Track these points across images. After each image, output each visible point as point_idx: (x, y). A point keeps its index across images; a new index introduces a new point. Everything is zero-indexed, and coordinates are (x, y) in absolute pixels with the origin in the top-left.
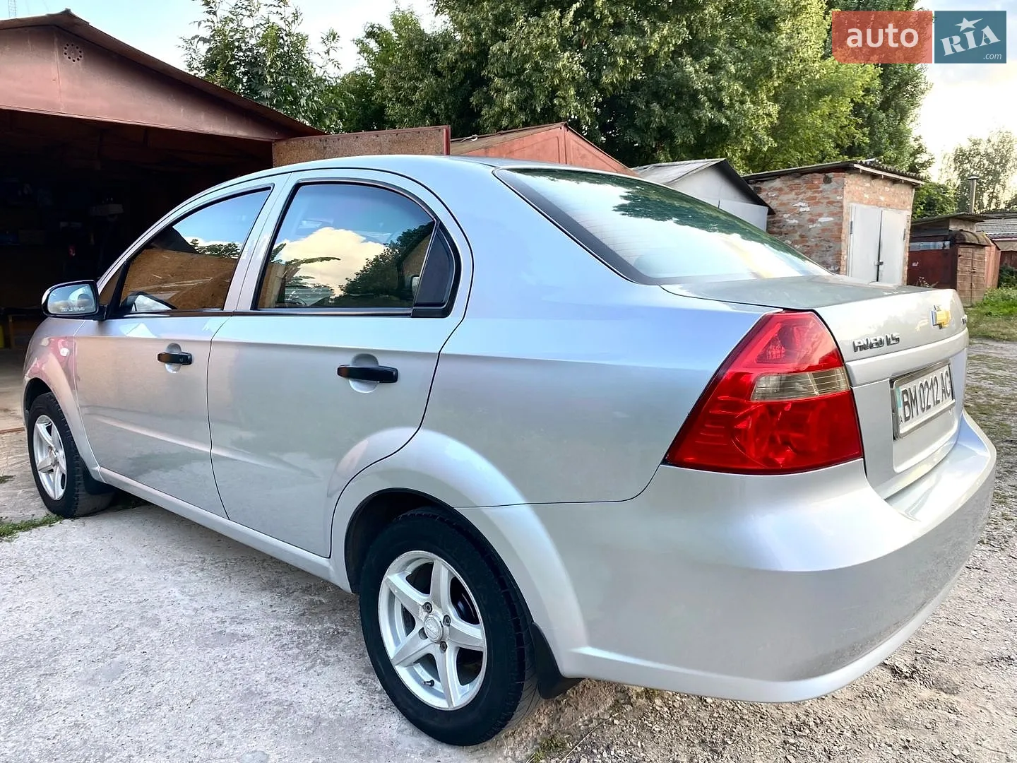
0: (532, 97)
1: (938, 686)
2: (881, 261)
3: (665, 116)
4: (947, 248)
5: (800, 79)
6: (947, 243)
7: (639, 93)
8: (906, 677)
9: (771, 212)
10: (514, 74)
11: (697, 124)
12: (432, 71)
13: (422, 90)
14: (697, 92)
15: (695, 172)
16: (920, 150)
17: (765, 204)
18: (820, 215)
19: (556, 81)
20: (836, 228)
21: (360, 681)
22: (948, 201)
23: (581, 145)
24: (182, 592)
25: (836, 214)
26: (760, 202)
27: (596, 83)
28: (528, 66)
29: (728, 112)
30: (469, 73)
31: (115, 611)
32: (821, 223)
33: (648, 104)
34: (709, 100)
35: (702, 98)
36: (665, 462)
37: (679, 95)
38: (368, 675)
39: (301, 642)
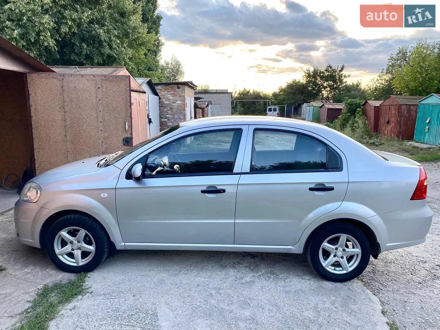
0: (27, 33)
2: (191, 117)
3: (89, 50)
5: (138, 40)
7: (75, 37)
9: (160, 99)
10: (16, 21)
11: (103, 54)
14: (102, 41)
18: (177, 100)
19: (42, 28)
20: (183, 106)
25: (183, 100)
26: (157, 94)
28: (24, 18)
29: (114, 50)
32: (177, 103)
33: (80, 43)
34: (108, 45)
35: (105, 44)
37: (94, 41)
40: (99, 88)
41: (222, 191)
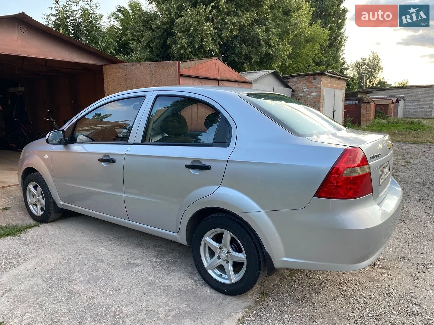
0: (193, 41)
1: (383, 267)
2: (334, 110)
3: (248, 50)
4: (357, 104)
5: (300, 35)
6: (357, 102)
7: (237, 40)
8: (372, 265)
9: (293, 91)
10: (186, 31)
11: (261, 53)
12: (149, 29)
13: (146, 37)
14: (260, 40)
15: (265, 75)
16: (344, 63)
17: (291, 88)
18: (312, 92)
19: (204, 35)
20: (318, 97)
21: (189, 277)
22: (355, 84)
23: (224, 67)
24: (107, 250)
25: (318, 92)
26: (289, 87)
27: (220, 36)
28: (192, 28)
29: (273, 49)
30: (165, 30)
31: (84, 258)
32: (312, 95)
33: (240, 44)
34: (265, 44)
35: (263, 43)
36: (314, 196)
37: (253, 41)
38: (191, 275)
39: (161, 265)
40: (153, 74)
41: (111, 161)
